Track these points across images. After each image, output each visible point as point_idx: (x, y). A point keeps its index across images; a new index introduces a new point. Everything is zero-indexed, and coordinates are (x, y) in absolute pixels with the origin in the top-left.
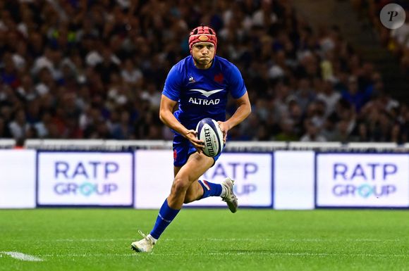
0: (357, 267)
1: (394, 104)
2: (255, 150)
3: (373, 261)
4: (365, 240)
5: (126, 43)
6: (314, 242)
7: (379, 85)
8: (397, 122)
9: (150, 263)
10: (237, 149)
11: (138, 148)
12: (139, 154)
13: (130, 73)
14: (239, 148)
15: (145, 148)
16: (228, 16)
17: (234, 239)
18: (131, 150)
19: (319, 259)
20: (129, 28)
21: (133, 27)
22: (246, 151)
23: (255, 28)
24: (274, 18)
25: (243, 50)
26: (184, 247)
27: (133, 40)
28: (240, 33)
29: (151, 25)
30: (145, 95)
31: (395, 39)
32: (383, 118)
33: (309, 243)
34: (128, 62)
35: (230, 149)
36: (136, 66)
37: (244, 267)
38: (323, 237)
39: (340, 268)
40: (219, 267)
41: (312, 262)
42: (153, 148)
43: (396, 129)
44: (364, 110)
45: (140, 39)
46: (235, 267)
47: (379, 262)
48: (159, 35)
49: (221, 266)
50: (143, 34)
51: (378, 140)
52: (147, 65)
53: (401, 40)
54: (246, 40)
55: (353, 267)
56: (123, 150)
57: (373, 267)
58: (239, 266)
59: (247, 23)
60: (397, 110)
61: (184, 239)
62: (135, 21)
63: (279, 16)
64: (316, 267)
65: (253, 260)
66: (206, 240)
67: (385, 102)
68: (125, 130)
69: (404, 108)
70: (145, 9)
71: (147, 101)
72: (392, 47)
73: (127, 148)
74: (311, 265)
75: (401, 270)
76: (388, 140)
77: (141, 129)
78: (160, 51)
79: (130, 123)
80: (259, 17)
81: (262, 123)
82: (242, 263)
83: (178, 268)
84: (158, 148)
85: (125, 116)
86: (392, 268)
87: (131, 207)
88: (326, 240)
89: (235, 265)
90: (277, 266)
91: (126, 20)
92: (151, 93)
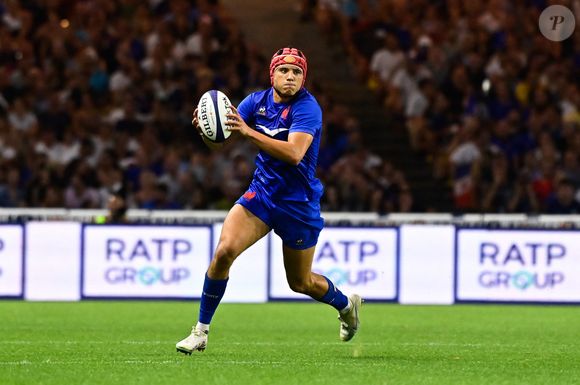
0: (323, 380)
1: (374, 161)
2: (189, 222)
3: (344, 371)
4: (333, 344)
5: (15, 76)
6: (266, 346)
7: (354, 137)
8: (379, 186)
9: (44, 374)
10: (164, 221)
11: (31, 219)
12: (32, 227)
13: (21, 117)
14: (167, 219)
15: (40, 219)
16: (152, 41)
17: (158, 342)
18: (20, 221)
19: (273, 369)
20: (20, 56)
21: (25, 55)
22: (175, 223)
23: (190, 57)
24: (215, 45)
25: (173, 87)
26: (92, 352)
27: (25, 72)
28: (169, 64)
29: (49, 52)
30: (40, 147)
31: (377, 74)
32: (359, 179)
33: (259, 347)
34: (18, 103)
35: (154, 221)
36: (28, 107)
37: (172, 379)
38: (279, 339)
39: (300, 381)
40: (138, 380)
41: (263, 373)
42: (50, 219)
43: (377, 195)
44: (335, 169)
45: (34, 71)
46: (159, 380)
47: (352, 373)
48: (60, 65)
49: (140, 378)
50: (39, 65)
51: (353, 209)
52: (44, 106)
53: (385, 75)
54: (177, 74)
55: (319, 380)
56: (11, 221)
57: (345, 380)
58: (165, 379)
59: (179, 50)
60: (379, 169)
61: (91, 342)
62: (28, 46)
63: (222, 41)
64: (268, 379)
65: (183, 371)
66: (121, 343)
67: (363, 158)
68: (13, 194)
69: (388, 168)
70: (42, 31)
71: (44, 156)
72: (373, 84)
73: (15, 218)
74: (261, 377)
75: (382, 384)
76: (367, 209)
77: (36, 192)
78: (60, 87)
79: (20, 184)
80: (195, 43)
81: (199, 185)
82: (169, 374)
83: (83, 381)
84: (58, 219)
85: (14, 175)
86: (370, 381)
87: (21, 298)
88: (282, 344)
89: (160, 376)
90: (216, 379)
91: (15, 46)
92: (49, 145)
